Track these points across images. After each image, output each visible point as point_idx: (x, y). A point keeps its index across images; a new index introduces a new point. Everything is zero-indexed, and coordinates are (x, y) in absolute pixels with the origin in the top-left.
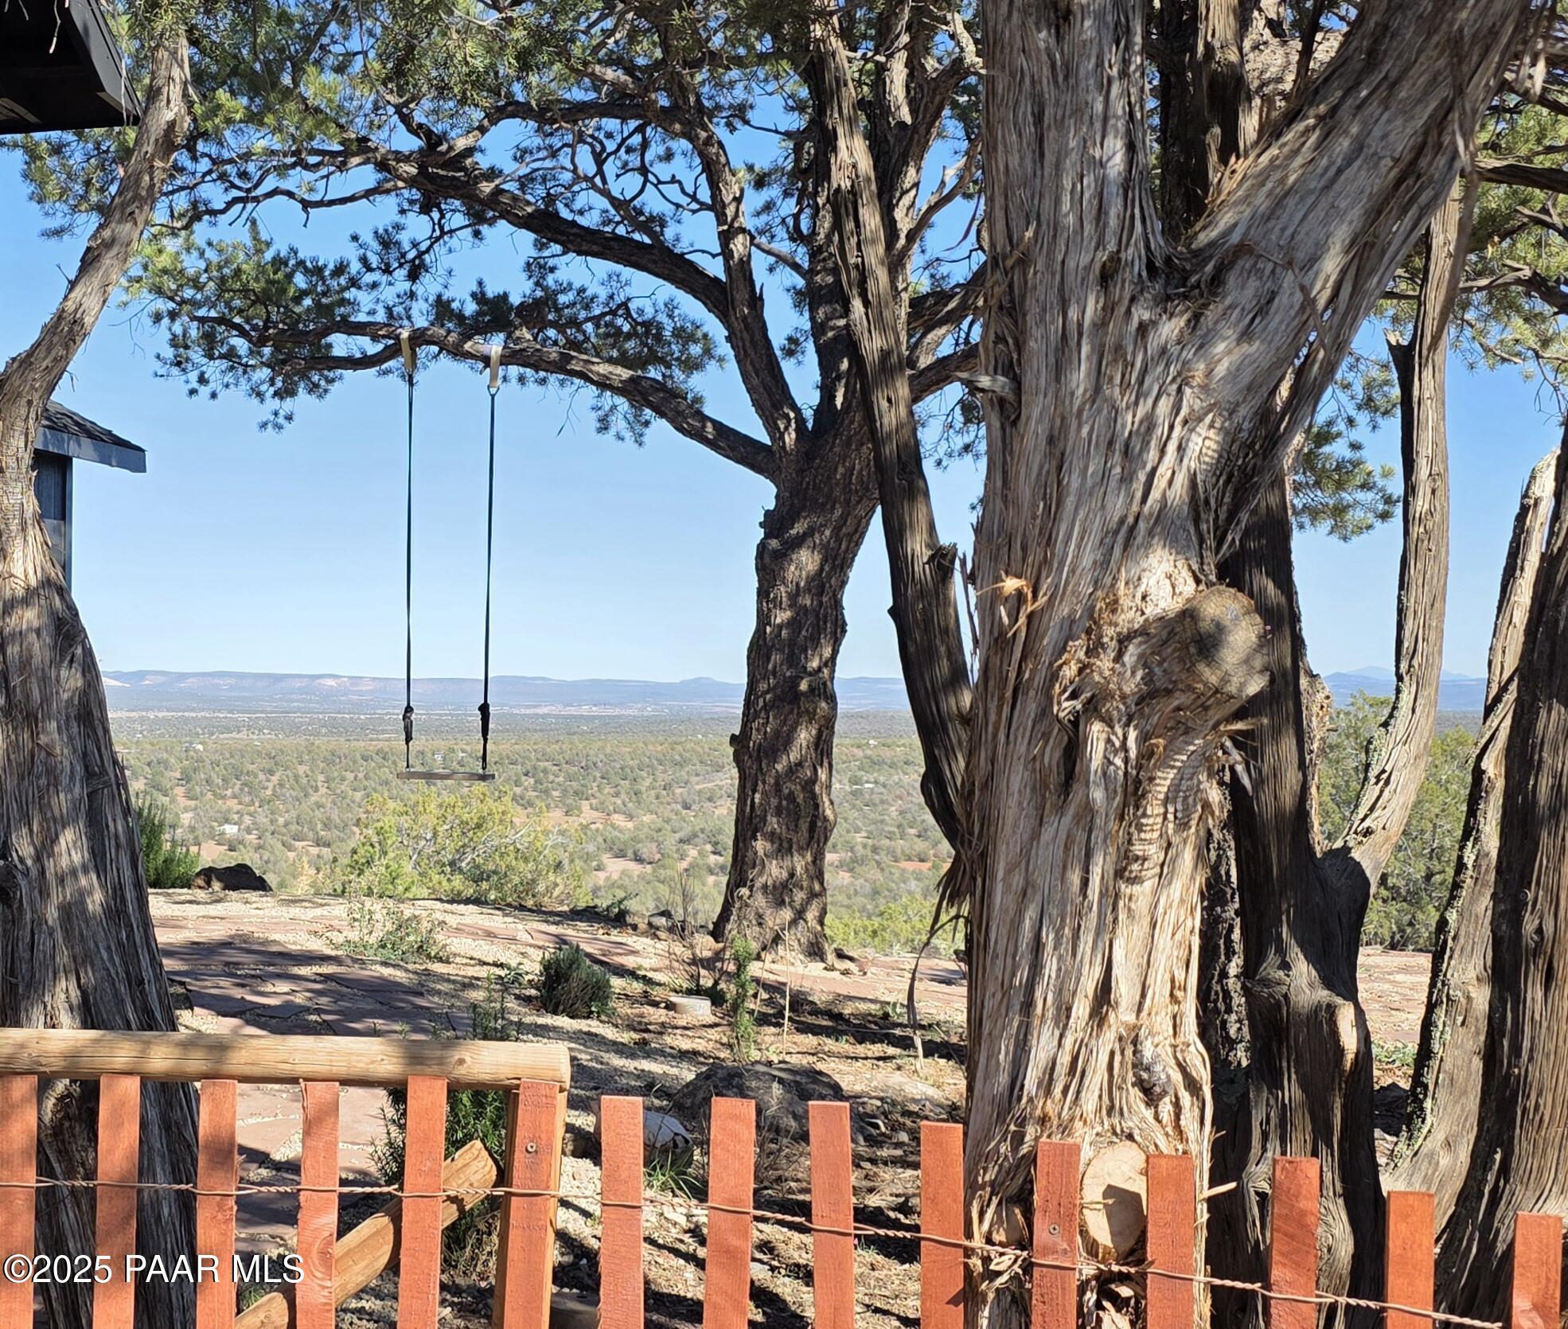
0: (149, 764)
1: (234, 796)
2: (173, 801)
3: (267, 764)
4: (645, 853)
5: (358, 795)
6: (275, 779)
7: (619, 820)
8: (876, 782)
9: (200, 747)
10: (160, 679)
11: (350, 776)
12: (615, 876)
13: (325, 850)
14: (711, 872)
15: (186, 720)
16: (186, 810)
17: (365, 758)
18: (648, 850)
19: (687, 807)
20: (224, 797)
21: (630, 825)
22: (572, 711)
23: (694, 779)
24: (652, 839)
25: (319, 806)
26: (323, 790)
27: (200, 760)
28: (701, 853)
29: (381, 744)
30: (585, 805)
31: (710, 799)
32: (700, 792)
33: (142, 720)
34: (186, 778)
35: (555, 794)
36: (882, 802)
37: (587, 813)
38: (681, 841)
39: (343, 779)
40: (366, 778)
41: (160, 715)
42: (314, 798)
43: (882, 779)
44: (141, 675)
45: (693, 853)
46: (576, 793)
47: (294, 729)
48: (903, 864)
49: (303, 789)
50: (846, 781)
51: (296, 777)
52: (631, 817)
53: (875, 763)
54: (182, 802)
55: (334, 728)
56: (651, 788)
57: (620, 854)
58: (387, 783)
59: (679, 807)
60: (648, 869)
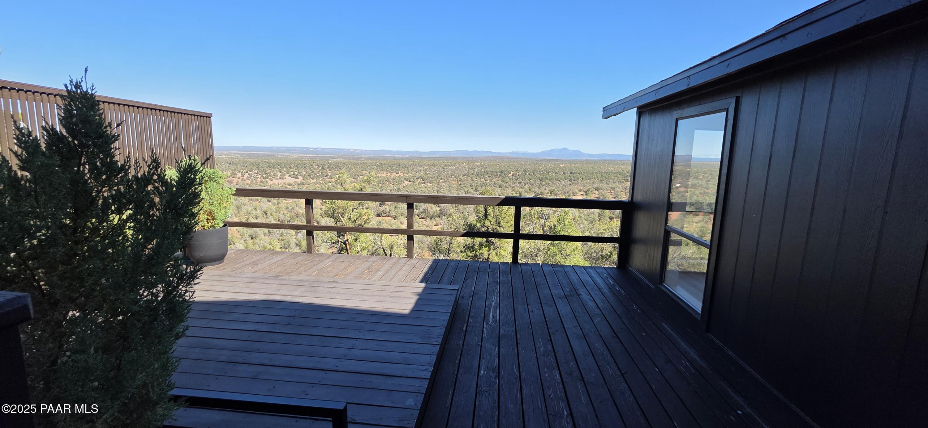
0: (322, 165)
1: (338, 170)
2: (327, 171)
3: (343, 165)
4: (411, 180)
5: (360, 170)
6: (345, 167)
7: (405, 174)
8: (447, 168)
9: (331, 162)
10: (321, 149)
11: (358, 167)
12: (407, 184)
13: (355, 180)
15: (326, 157)
16: (329, 173)
17: (361, 164)
18: (412, 180)
19: (416, 172)
20: (336, 171)
21: (407, 175)
22: (394, 156)
24: (412, 178)
25: (353, 172)
26: (354, 169)
27: (331, 164)
29: (363, 162)
30: (399, 172)
32: (419, 170)
33: (318, 157)
34: (329, 167)
35: (394, 170)
37: (400, 174)
38: (417, 178)
39: (357, 167)
40: (361, 167)
41: (321, 155)
42: (352, 171)
44: (317, 148)
45: (419, 180)
46: (398, 170)
47: (346, 158)
48: (452, 182)
49: (350, 169)
50: (442, 168)
51: (349, 167)
52: (407, 174)
53: (446, 165)
54: (329, 171)
56: (410, 169)
57: (407, 181)
58: (365, 168)
59: (415, 172)
60: (412, 183)
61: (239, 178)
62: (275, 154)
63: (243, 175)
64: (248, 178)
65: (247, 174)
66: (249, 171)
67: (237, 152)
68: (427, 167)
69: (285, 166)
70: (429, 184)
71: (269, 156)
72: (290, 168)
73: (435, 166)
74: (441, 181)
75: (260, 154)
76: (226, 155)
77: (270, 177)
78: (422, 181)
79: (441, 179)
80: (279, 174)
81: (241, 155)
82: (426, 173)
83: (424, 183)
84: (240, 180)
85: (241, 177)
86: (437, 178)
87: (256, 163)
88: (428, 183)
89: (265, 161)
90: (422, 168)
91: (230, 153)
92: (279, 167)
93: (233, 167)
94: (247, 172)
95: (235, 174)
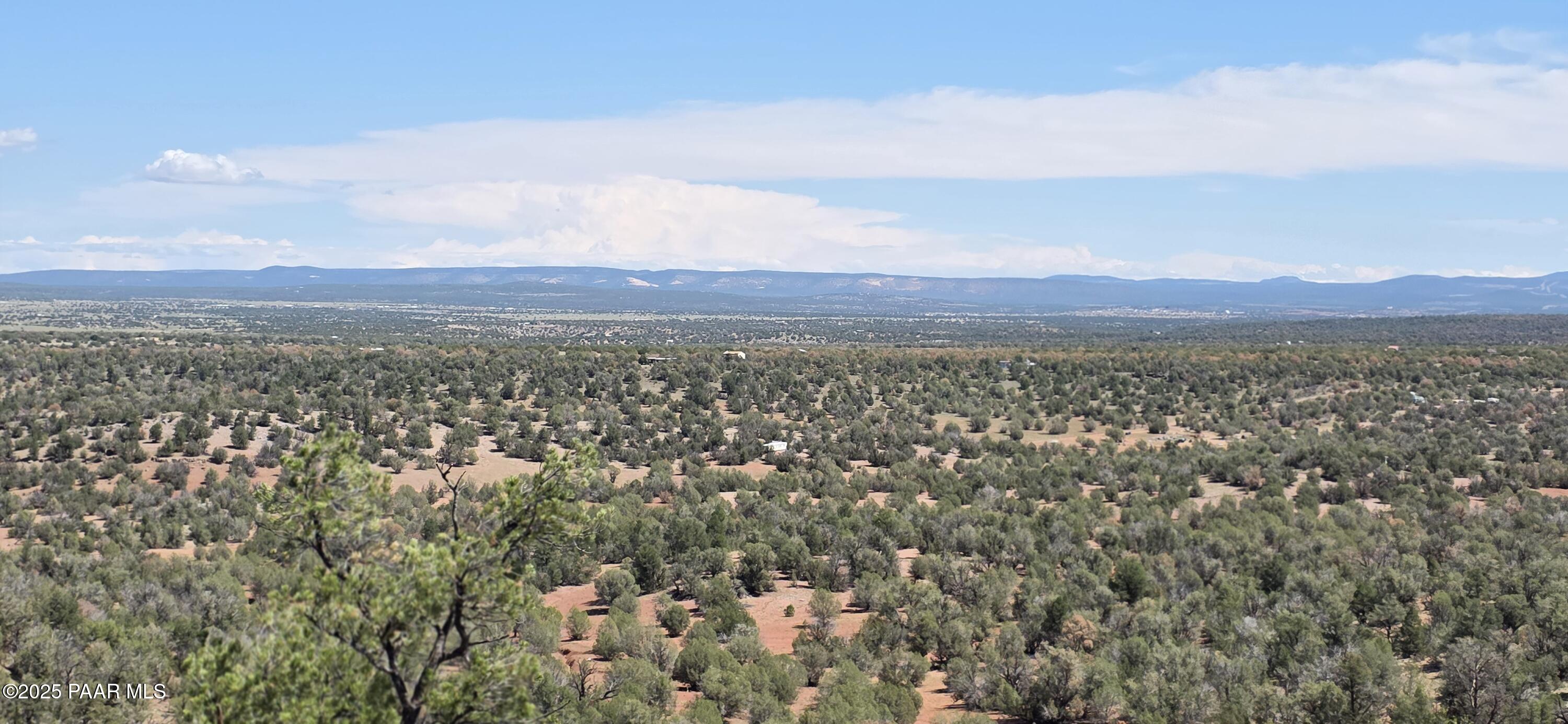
0: (687, 374)
1: (781, 410)
2: (715, 414)
3: (813, 371)
4: (1247, 477)
5: (917, 410)
6: (825, 390)
7: (1209, 437)
8: (1500, 396)
9: (742, 355)
10: (691, 279)
11: (907, 387)
12: (1215, 503)
13: (884, 470)
14: (1325, 500)
15: (721, 324)
16: (730, 424)
17: (926, 367)
18: (1250, 473)
19: (1286, 423)
20: (768, 411)
21: (1223, 444)
22: (1143, 314)
23: (1294, 392)
24: (1253, 461)
25: (875, 421)
26: (878, 403)
27: (743, 370)
28: (1310, 478)
29: (940, 352)
30: (1171, 421)
31: (1312, 415)
32: (1300, 407)
33: (673, 324)
34: (728, 388)
35: (1137, 408)
36: (1509, 418)
37: (1174, 431)
38: (1286, 463)
39: (900, 391)
40: (926, 389)
41: (692, 318)
42: (868, 412)
43: (1506, 392)
44: (670, 274)
45: (1302, 477)
46: (1160, 408)
47: (837, 334)
48: (1543, 491)
49: (856, 401)
50: (1466, 395)
51: (848, 389)
52: (1223, 435)
53: (1499, 374)
54: (727, 416)
55: (882, 332)
56: (1246, 400)
57: (1219, 478)
58: (947, 395)
59: (1277, 424)
60: (1252, 495)
61: (217, 459)
62: (433, 311)
63: (240, 442)
64: (266, 458)
65: (262, 433)
66: (274, 418)
67: (225, 304)
68: (1364, 387)
69: (476, 381)
70: (1371, 505)
71: (400, 322)
72: (507, 395)
73: (1416, 380)
74: (1459, 482)
75: (345, 314)
76: (166, 321)
77: (386, 452)
78: (1324, 484)
79: (1461, 473)
80: (438, 435)
81: (249, 318)
82: (1352, 428)
83: (1339, 498)
84: (222, 471)
85: (232, 454)
86: (1433, 467)
87: (317, 364)
88: (1363, 495)
89: (369, 357)
90: (1325, 393)
91: (189, 307)
92: (442, 388)
93: (193, 392)
94: (263, 423)
95: (201, 434)
